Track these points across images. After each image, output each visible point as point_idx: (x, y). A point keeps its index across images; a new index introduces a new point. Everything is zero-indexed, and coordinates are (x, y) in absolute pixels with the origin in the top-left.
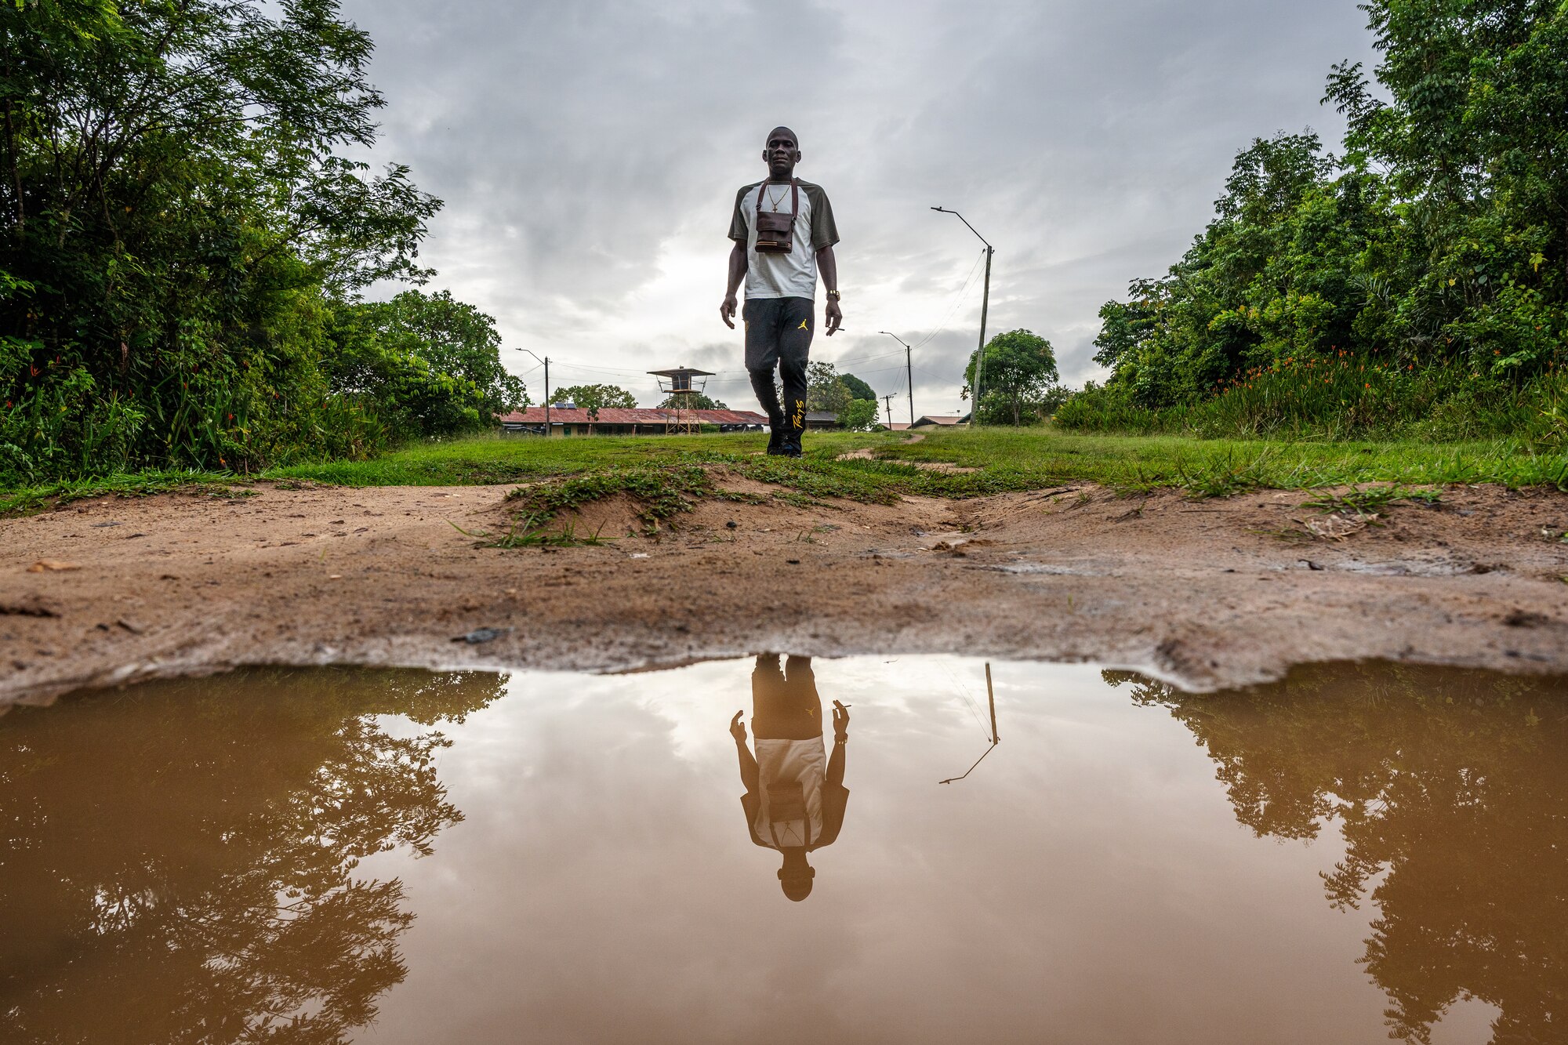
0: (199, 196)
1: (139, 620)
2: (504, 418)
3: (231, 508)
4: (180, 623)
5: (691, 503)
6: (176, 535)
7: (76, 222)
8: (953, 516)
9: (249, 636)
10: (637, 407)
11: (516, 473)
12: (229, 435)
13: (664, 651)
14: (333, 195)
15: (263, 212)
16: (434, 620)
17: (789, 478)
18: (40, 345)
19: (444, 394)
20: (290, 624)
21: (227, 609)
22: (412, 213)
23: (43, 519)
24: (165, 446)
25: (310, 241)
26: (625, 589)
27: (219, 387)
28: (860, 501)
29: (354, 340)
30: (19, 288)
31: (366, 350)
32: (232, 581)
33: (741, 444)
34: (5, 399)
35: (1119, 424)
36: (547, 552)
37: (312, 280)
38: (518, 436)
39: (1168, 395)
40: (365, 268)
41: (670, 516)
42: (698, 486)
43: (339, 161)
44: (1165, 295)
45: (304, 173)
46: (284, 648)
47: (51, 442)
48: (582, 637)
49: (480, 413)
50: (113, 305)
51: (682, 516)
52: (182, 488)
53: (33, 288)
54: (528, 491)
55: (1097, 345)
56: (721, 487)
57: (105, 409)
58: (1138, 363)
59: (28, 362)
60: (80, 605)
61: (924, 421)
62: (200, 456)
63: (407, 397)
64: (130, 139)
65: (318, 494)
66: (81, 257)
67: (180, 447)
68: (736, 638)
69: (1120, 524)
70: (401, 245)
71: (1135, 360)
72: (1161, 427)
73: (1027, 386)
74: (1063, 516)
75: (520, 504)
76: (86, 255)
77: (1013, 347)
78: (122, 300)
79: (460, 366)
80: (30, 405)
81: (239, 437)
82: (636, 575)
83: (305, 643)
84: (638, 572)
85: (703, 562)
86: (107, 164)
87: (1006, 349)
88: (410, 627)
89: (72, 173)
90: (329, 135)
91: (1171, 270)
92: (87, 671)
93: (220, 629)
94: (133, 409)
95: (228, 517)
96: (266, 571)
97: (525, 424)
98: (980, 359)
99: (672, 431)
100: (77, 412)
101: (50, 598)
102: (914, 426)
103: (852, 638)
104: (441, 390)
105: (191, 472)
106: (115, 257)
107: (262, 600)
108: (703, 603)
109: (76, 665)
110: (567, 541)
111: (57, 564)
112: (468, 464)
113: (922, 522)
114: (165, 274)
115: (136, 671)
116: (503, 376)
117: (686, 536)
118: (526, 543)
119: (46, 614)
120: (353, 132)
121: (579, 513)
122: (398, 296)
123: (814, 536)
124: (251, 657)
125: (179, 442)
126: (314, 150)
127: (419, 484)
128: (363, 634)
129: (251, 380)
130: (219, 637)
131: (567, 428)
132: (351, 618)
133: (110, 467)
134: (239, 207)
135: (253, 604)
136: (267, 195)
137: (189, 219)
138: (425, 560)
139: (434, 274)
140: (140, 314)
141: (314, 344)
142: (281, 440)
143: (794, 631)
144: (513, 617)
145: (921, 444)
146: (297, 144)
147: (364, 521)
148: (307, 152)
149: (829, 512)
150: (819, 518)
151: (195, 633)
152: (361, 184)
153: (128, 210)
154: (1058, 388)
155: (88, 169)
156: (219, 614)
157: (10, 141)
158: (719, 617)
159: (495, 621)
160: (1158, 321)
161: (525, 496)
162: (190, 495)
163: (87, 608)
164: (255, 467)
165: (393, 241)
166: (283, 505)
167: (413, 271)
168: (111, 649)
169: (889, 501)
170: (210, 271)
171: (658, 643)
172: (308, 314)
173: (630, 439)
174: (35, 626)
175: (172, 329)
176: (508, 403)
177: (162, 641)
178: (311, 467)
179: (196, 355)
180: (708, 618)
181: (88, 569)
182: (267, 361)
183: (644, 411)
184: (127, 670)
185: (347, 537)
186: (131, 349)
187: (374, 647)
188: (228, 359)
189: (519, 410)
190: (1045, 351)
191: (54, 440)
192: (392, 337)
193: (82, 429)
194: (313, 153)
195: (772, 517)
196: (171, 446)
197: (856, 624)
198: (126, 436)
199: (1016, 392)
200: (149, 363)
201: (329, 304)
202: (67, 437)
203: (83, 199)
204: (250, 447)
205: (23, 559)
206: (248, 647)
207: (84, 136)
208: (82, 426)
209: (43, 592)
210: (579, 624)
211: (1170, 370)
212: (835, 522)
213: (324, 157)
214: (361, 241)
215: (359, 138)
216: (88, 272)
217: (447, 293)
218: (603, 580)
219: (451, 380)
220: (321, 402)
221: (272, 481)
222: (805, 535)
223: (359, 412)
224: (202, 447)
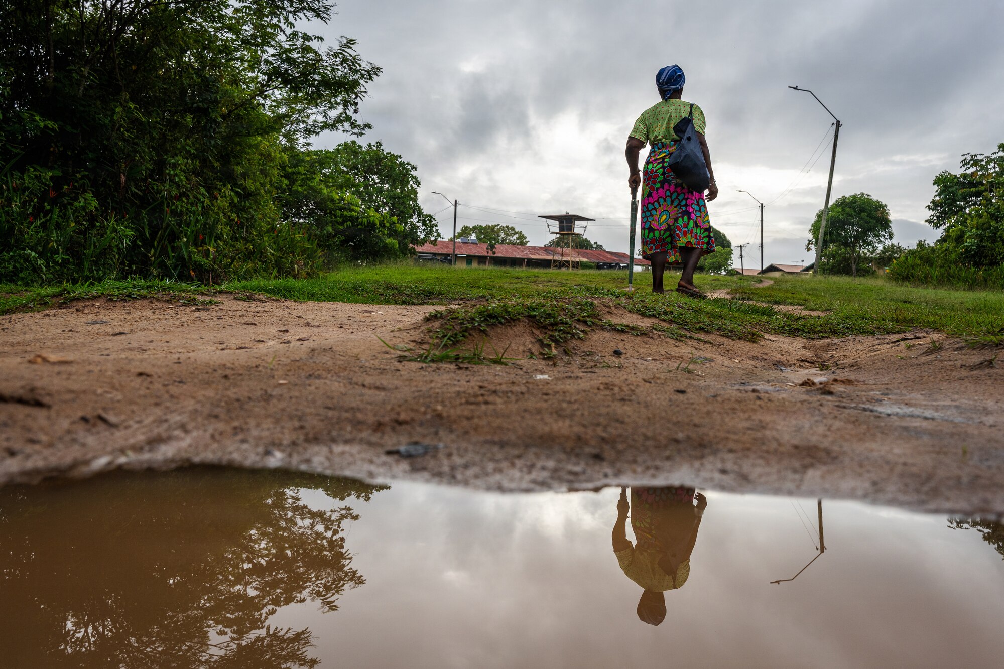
0: (190, 59)
1: (116, 415)
2: (419, 249)
3: (197, 314)
4: (151, 419)
5: (583, 331)
6: (152, 335)
7: (93, 76)
8: (810, 355)
9: (208, 435)
10: (528, 245)
11: (427, 296)
12: (199, 252)
13: (582, 477)
14: (294, 60)
15: (239, 73)
16: (370, 431)
17: (665, 313)
18: (58, 173)
19: (372, 226)
20: (245, 426)
21: (190, 408)
22: (356, 77)
23: (48, 315)
24: (149, 258)
25: (273, 98)
26: (539, 411)
27: (194, 212)
28: (727, 337)
29: (303, 179)
30: (46, 127)
31: (312, 188)
32: (196, 381)
33: (615, 280)
34: (28, 215)
35: (947, 280)
36: (460, 368)
37: (273, 129)
38: (430, 264)
39: (993, 255)
40: (315, 121)
41: (565, 342)
42: (588, 316)
43: (300, 34)
44: (993, 168)
45: (273, 43)
46: (238, 449)
47: (61, 251)
48: (506, 459)
49: (399, 244)
50: (116, 144)
51: (575, 342)
52: (160, 295)
53: (56, 127)
54: (444, 313)
55: (930, 209)
56: (608, 319)
57: (104, 226)
58: (967, 227)
59: (48, 186)
60: (68, 397)
61: (772, 268)
62: (175, 268)
63: (341, 227)
64: (139, 12)
65: (268, 306)
66: (95, 104)
67: (160, 260)
68: (648, 468)
69: (975, 372)
70: (346, 103)
71: (964, 223)
72: (984, 284)
73: (864, 242)
74: (917, 361)
75: (437, 324)
76: (99, 103)
77: (854, 209)
78: (124, 140)
79: (386, 204)
80: (47, 221)
81: (207, 254)
82: (545, 397)
83: (257, 446)
84: (547, 394)
85: (602, 387)
86: (121, 30)
87: (848, 209)
88: (348, 436)
89: (93, 37)
90: (294, 13)
91: (1000, 147)
92: (68, 460)
93: (183, 427)
94: (126, 227)
95: (194, 322)
96: (224, 374)
97: (435, 254)
98: (825, 217)
99: (556, 266)
100: (83, 228)
101: (43, 389)
102: (763, 271)
103: (760, 476)
104: (369, 223)
105: (168, 282)
106: (121, 105)
107: (221, 401)
108: (613, 431)
109: (59, 454)
110: (476, 359)
111: (53, 357)
112: (390, 287)
113: (783, 359)
114: (159, 120)
115: (110, 463)
116: (420, 214)
117: (578, 360)
118: (441, 360)
119: (39, 404)
120: (314, 10)
121: (487, 335)
122: (339, 145)
123: (691, 367)
124: (209, 456)
125: (160, 256)
126: (282, 24)
127: (349, 301)
128: (307, 440)
129: (219, 208)
130: (182, 435)
131: (469, 259)
132: (297, 424)
133: (105, 273)
134: (220, 68)
135: (212, 404)
136: (242, 59)
137: (181, 76)
138: (357, 369)
139: (370, 128)
140: (137, 152)
141: (270, 181)
142: (240, 258)
143: (702, 464)
144: (442, 433)
145: (770, 288)
146: (268, 20)
147: (303, 332)
148: (275, 26)
149: (701, 345)
150: (694, 351)
151: (161, 430)
152: (316, 53)
153: (133, 68)
154: (892, 245)
155: (106, 35)
156: (184, 412)
157: (47, 10)
158: (630, 446)
159: (424, 436)
160: (986, 190)
161: (441, 317)
162: (165, 301)
163: (74, 400)
164: (217, 280)
165: (339, 100)
166: (239, 313)
167: (353, 125)
168: (91, 440)
169: (753, 338)
170: (193, 119)
171: (577, 469)
172: (267, 157)
173: (522, 271)
174: (28, 415)
175: (160, 165)
176: (422, 237)
177: (133, 435)
178: (262, 282)
179: (178, 186)
180: (620, 447)
181: (78, 363)
182: (232, 194)
183: (534, 248)
184: (101, 462)
185: (291, 345)
186: (127, 179)
187: (317, 454)
188: (203, 190)
189: (431, 242)
190: (882, 213)
191: (63, 249)
192: (333, 178)
193: (86, 242)
194: (280, 27)
195: (653, 348)
196: (153, 259)
197: (761, 462)
198: (119, 249)
199: (854, 247)
200: (141, 191)
201: (285, 149)
202: (74, 249)
203: (100, 58)
204: (215, 263)
205: (28, 349)
206: (206, 446)
207: (105, 8)
208: (85, 240)
209: (39, 384)
210: (502, 445)
211: (995, 234)
212: (709, 355)
213: (289, 31)
214: (313, 100)
215: (318, 15)
216: (99, 116)
217: (379, 144)
218: (517, 401)
219: (378, 215)
220: (273, 229)
221: (232, 293)
222: (684, 365)
223: (302, 238)
224: (177, 261)
